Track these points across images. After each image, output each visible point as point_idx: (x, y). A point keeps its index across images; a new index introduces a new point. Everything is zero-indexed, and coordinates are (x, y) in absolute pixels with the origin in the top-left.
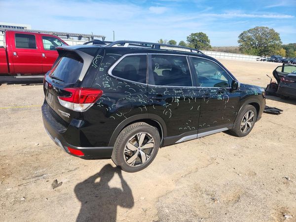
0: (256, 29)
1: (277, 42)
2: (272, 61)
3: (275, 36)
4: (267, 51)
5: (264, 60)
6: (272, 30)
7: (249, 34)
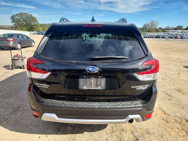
0: (21, 14)
1: (36, 23)
2: (40, 34)
3: (34, 19)
4: (33, 28)
5: (35, 34)
6: (31, 15)
7: (18, 17)
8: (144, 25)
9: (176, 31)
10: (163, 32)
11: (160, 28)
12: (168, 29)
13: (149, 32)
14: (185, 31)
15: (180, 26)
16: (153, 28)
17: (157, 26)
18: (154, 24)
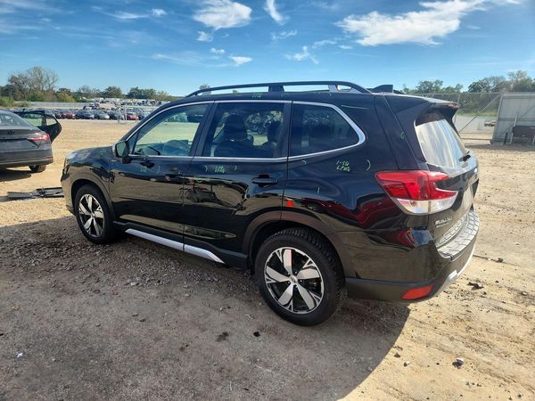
8: (13, 79)
9: (107, 99)
10: (78, 101)
11: (63, 89)
12: (86, 95)
13: (34, 99)
14: (129, 101)
15: (114, 88)
16: (45, 89)
17: (55, 84)
18: (45, 77)
